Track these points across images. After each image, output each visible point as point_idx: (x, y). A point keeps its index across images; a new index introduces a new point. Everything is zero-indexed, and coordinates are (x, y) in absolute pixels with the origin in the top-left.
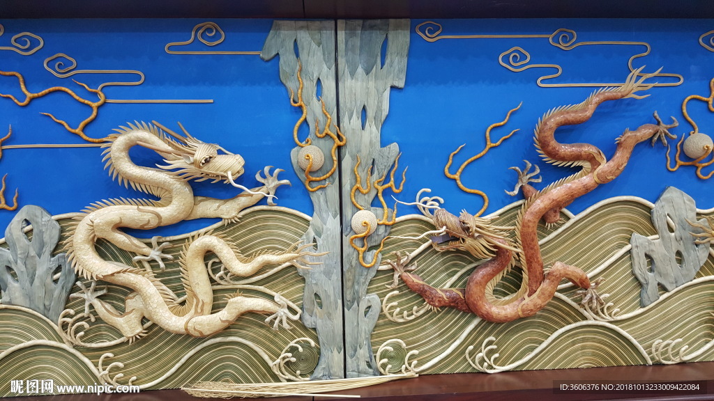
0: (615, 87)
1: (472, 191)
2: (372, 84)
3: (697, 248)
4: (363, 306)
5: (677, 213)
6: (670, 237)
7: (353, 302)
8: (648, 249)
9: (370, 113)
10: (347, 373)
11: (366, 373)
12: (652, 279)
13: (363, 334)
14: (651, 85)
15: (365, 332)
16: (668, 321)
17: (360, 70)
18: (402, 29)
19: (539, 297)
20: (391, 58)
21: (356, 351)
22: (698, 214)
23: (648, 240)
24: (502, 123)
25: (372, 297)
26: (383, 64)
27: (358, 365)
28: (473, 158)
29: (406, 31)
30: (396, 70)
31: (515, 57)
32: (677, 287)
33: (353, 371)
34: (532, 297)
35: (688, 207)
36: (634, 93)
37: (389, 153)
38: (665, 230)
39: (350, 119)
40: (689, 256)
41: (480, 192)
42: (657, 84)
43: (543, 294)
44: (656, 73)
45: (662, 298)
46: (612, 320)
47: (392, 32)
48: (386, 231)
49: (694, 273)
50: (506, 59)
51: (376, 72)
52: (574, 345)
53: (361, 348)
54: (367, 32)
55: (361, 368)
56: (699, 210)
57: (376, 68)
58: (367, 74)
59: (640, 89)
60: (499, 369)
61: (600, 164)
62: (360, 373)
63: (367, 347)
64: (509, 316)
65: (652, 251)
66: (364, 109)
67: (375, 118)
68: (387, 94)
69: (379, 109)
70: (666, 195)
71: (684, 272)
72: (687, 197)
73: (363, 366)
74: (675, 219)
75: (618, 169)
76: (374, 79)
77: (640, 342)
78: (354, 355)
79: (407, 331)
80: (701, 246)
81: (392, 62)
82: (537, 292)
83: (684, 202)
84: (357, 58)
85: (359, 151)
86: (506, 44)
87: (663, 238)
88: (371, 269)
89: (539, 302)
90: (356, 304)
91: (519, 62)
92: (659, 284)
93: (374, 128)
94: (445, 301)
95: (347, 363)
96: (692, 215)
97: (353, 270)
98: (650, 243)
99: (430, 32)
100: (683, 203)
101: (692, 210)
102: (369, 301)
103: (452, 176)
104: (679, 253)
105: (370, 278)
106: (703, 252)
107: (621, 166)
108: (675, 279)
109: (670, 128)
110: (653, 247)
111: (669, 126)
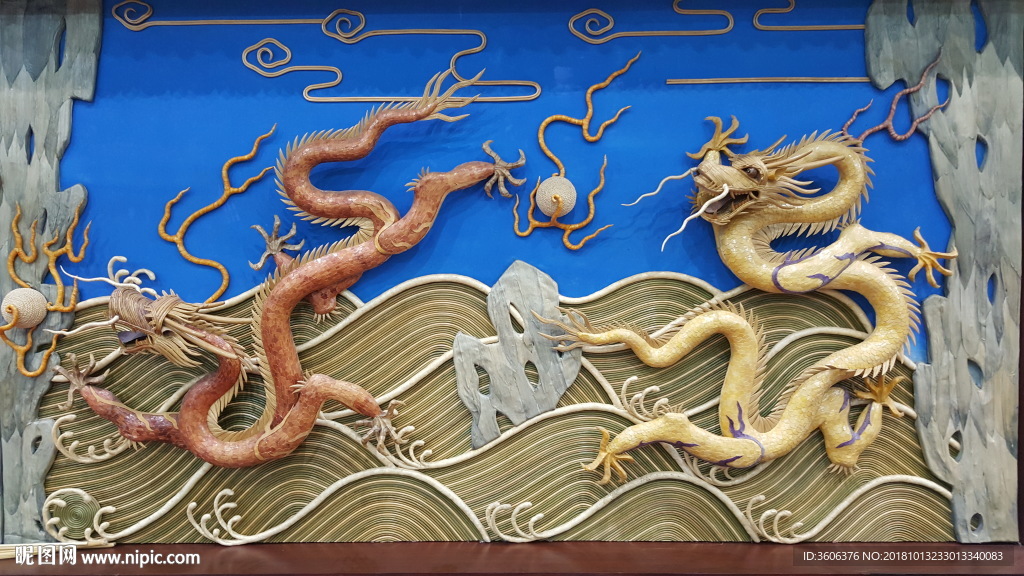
0: (405, 102)
1: (202, 261)
2: (41, 94)
3: (559, 359)
4: (29, 436)
5: (527, 303)
6: (514, 341)
7: (12, 431)
8: (478, 357)
9: (39, 139)
10: (5, 536)
11: (34, 538)
12: (486, 405)
13: (29, 478)
14: (468, 100)
15: (32, 476)
16: (519, 472)
17: (24, 74)
18: (85, 12)
19: (284, 429)
20: (70, 56)
21: (17, 503)
22: (562, 304)
23: (480, 345)
24: (246, 157)
25: (43, 422)
26: (59, 64)
27: (21, 526)
28: (201, 211)
29: (92, 16)
30: (78, 75)
31: (264, 54)
32: (528, 419)
33: (14, 534)
34: (275, 429)
35: (544, 293)
36: (441, 112)
37: (68, 200)
38: (508, 329)
39: (8, 148)
40: (546, 371)
41: (215, 264)
42: (478, 98)
43: (291, 424)
44: (473, 81)
45: (504, 436)
46: (423, 467)
47: (73, 16)
48: (62, 321)
49: (556, 398)
50: (251, 57)
51: (47, 75)
52: (364, 505)
53: (25, 500)
54: (33, 17)
55: (25, 530)
56: (563, 299)
57: (48, 70)
58: (35, 79)
59: (449, 105)
60: (242, 539)
61: (383, 224)
62: (24, 537)
63: (35, 498)
64: (240, 458)
65: (486, 361)
66: (31, 133)
67: (45, 146)
68: (65, 111)
69: (52, 132)
70: (508, 274)
71: (540, 396)
72: (543, 277)
73: (30, 526)
74: (524, 311)
75: (411, 231)
76: (43, 88)
77: (469, 505)
78: (16, 510)
79: (102, 477)
80: (565, 356)
81: (72, 62)
82: (283, 422)
83: (539, 286)
84: (19, 56)
85: (21, 197)
86: (254, 34)
87: (503, 340)
88: (38, 379)
89: (285, 436)
90: (17, 433)
91: (273, 61)
92: (498, 414)
93: (45, 162)
94: (148, 432)
95: (6, 521)
96: (551, 306)
97: (12, 381)
98: (482, 349)
99: (131, 15)
100: (536, 287)
101: (551, 298)
102: (38, 429)
103: (169, 238)
104: (530, 364)
105: (38, 393)
106: (570, 365)
107: (417, 227)
108: (524, 406)
109: (513, 168)
110: (486, 355)
111: (510, 165)
